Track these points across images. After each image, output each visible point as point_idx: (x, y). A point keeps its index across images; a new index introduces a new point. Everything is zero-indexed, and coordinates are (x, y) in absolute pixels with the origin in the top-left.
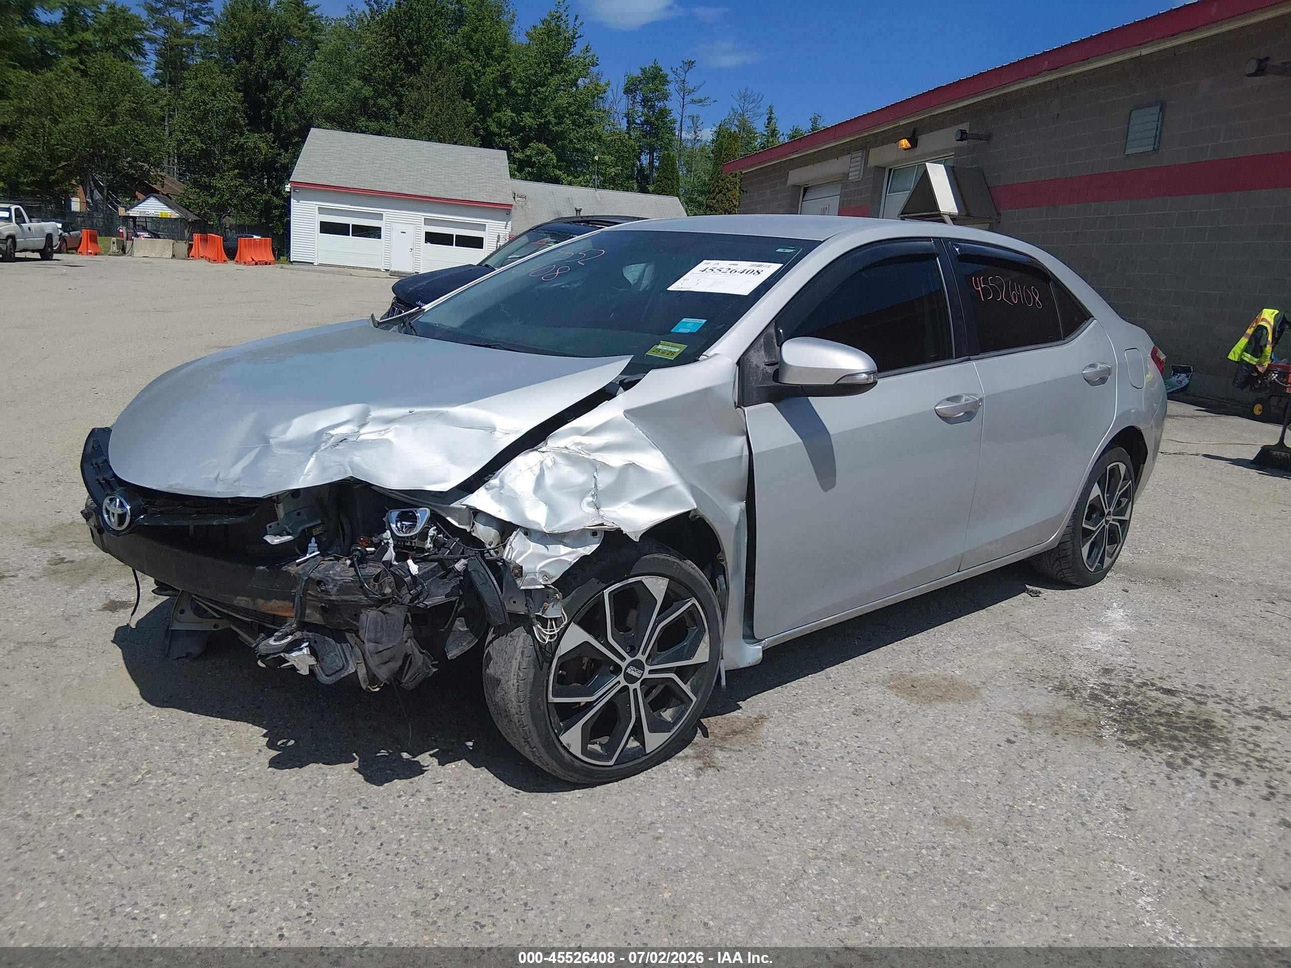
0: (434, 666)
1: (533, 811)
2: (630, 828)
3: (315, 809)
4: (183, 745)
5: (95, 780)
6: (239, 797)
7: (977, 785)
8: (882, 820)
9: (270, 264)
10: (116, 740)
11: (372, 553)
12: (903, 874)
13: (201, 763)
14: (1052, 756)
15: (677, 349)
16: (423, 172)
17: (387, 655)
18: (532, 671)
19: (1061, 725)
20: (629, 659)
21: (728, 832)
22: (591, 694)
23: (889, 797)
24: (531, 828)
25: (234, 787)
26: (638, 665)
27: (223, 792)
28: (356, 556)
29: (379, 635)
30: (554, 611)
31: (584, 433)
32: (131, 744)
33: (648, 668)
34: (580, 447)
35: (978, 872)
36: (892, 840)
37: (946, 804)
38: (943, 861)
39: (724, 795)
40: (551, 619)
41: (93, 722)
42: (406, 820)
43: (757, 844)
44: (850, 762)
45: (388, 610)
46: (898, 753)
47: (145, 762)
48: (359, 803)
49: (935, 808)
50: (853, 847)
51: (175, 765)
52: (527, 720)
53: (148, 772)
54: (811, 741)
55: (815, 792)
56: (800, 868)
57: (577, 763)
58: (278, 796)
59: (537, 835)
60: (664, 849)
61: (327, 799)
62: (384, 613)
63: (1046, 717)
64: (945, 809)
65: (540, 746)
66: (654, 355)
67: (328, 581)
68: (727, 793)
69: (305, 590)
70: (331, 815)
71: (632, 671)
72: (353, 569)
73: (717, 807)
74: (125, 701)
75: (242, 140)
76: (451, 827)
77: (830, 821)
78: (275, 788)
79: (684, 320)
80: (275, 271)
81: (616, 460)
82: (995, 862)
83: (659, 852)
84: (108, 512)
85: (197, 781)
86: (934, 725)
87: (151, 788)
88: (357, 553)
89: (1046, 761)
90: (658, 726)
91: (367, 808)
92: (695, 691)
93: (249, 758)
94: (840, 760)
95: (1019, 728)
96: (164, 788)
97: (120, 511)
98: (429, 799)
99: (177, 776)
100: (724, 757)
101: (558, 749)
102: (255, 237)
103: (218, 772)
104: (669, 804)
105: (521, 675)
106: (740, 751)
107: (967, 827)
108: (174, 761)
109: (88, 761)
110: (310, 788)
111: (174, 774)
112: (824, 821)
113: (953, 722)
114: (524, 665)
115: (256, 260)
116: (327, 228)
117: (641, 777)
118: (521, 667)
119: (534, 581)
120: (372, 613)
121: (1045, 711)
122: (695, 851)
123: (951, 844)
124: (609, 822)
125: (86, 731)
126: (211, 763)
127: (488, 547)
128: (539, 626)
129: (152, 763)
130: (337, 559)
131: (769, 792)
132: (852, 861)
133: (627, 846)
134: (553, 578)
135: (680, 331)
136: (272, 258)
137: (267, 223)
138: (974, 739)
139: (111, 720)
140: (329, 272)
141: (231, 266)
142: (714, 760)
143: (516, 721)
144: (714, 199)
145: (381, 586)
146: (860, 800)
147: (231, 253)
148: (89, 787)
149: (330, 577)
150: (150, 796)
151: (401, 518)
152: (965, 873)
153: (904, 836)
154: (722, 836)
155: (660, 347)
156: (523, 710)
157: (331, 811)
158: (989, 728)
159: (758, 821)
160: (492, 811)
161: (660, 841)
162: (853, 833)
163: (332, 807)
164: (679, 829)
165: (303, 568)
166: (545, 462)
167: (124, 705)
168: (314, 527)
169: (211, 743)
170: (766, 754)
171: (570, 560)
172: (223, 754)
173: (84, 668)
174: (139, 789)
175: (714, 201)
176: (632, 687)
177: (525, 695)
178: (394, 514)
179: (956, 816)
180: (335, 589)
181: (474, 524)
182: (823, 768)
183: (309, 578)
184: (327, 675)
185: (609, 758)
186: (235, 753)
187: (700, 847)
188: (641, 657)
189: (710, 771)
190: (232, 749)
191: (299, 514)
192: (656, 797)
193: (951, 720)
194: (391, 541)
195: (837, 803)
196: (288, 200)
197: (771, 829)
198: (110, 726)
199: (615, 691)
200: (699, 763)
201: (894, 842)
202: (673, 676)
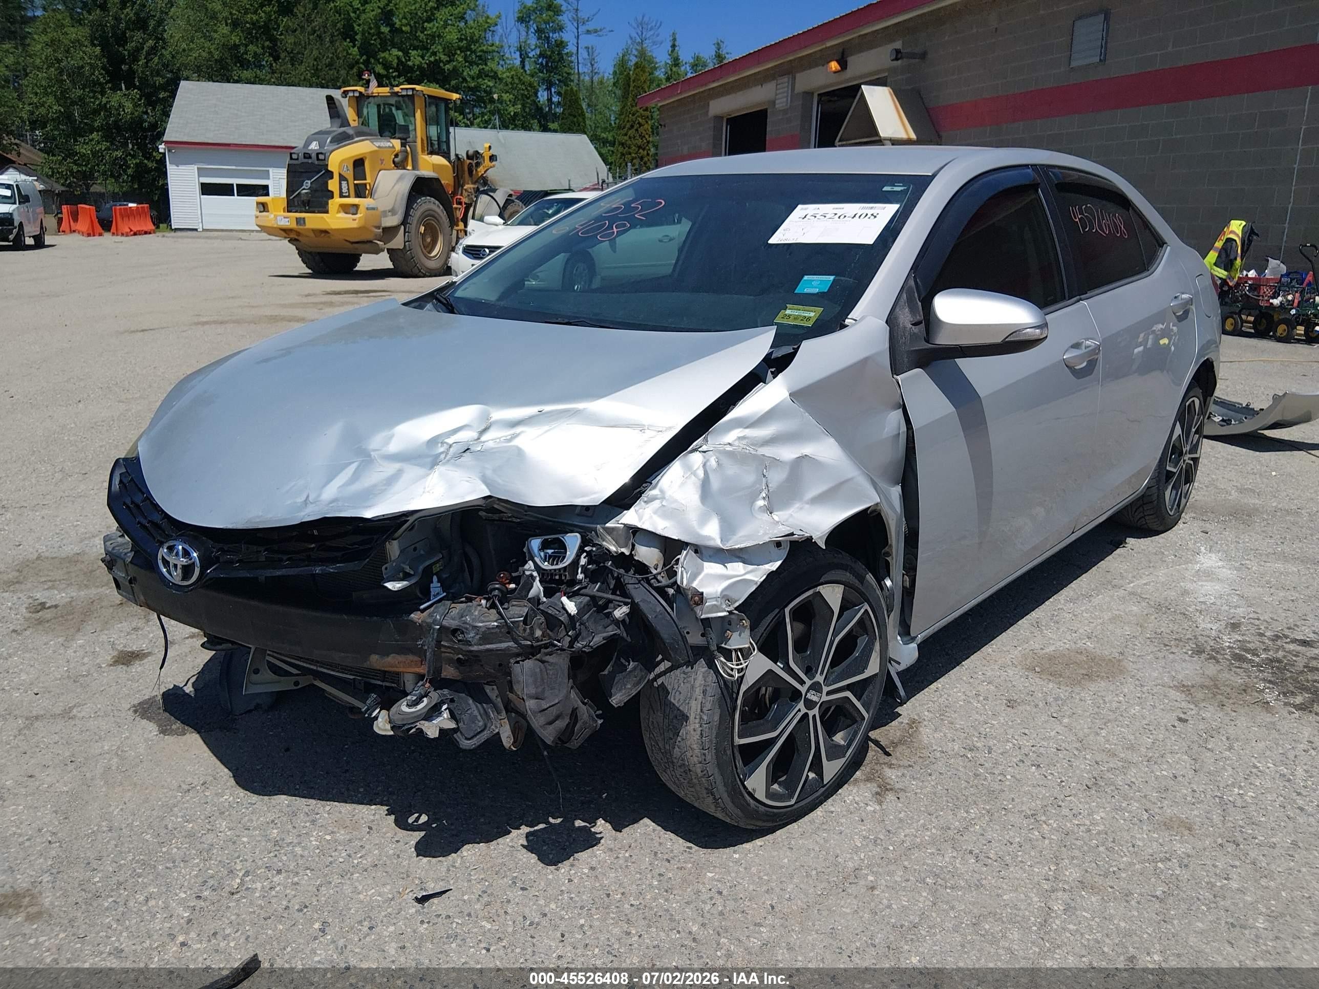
0: (598, 716)
1: (717, 870)
2: (835, 879)
3: (466, 897)
4: (275, 831)
5: (185, 892)
6: (369, 893)
7: (1176, 777)
8: (1099, 833)
9: (150, 233)
10: (191, 835)
11: (514, 590)
12: (1153, 896)
13: (306, 853)
14: (1231, 731)
15: (811, 314)
16: (308, 121)
17: (554, 711)
18: (717, 712)
19: (1222, 694)
20: (809, 682)
21: (945, 870)
22: (775, 729)
23: (1094, 804)
24: (725, 892)
25: (357, 880)
26: (816, 687)
27: (348, 889)
28: (496, 596)
29: (540, 690)
30: (739, 640)
31: (747, 424)
32: (210, 838)
33: (825, 689)
34: (745, 442)
35: (1226, 882)
36: (1122, 857)
37: (1154, 803)
38: (1185, 875)
39: (920, 823)
40: (736, 650)
41: (155, 813)
42: (577, 899)
43: (984, 882)
44: (1033, 765)
45: (547, 658)
46: (1077, 749)
47: (238, 861)
48: (514, 883)
49: (1146, 811)
50: (1087, 871)
51: (275, 860)
52: (712, 769)
53: (247, 873)
54: (979, 745)
55: (1014, 808)
56: (1043, 905)
57: (762, 808)
58: (414, 886)
59: (735, 900)
60: (885, 902)
61: (474, 882)
62: (543, 662)
63: (1203, 687)
64: (1156, 810)
65: (725, 796)
66: (785, 322)
67: (467, 629)
68: (922, 821)
69: (438, 642)
70: (488, 904)
71: (812, 696)
72: (493, 611)
73: (918, 840)
74: (184, 782)
75: (104, 100)
76: (633, 902)
77: (1047, 842)
78: (408, 876)
79: (806, 277)
80: (156, 242)
81: (788, 453)
82: (1236, 867)
83: (881, 906)
84: (166, 563)
85: (310, 879)
86: (1096, 709)
87: (257, 895)
88: (496, 592)
89: (1228, 739)
90: (835, 752)
91: (526, 889)
92: (866, 706)
93: (361, 839)
94: (1021, 764)
95: (1183, 703)
96: (273, 893)
97: (184, 561)
98: (592, 869)
99: (284, 875)
100: (897, 776)
101: (743, 797)
102: (131, 205)
103: (331, 863)
104: (864, 843)
105: (705, 718)
106: (910, 766)
107: (1190, 829)
108: (272, 854)
109: (167, 868)
110: (448, 870)
111: (279, 872)
112: (1040, 842)
113: (1114, 705)
114: (708, 706)
115: (135, 229)
116: (208, 189)
117: (819, 812)
118: (705, 709)
119: (716, 608)
120: (529, 664)
121: (1199, 680)
122: (921, 899)
123: (1183, 852)
124: (808, 875)
125: (150, 826)
126: (317, 851)
127: (655, 572)
128: (722, 659)
129: (246, 860)
130: (470, 600)
131: (965, 815)
132: (1093, 889)
133: (842, 903)
134: (736, 601)
135: (806, 291)
136: (151, 227)
137: (140, 188)
138: (1145, 722)
139: (176, 809)
140: (216, 238)
141: (108, 239)
142: (888, 781)
143: (699, 771)
144: (626, 135)
145: (532, 629)
146: (1065, 811)
147: (106, 225)
148: (182, 902)
149: (470, 625)
150: (261, 905)
151: (544, 546)
152: (1214, 885)
153: (1131, 849)
154: (942, 876)
155: (788, 312)
156: (709, 758)
157: (486, 898)
158: (1154, 707)
159: (971, 852)
160: (670, 875)
161: (876, 892)
162: (1077, 853)
163: (485, 892)
164: (891, 874)
165: (430, 615)
166: (708, 464)
167: (185, 787)
168: (434, 563)
169: (308, 824)
170: (940, 766)
171: (756, 579)
172: (328, 837)
173: (119, 743)
174: (244, 898)
175: (626, 138)
176: (811, 714)
177: (711, 741)
178: (535, 543)
179: (1171, 818)
180: (478, 637)
181: (633, 546)
182: (1009, 777)
183: (442, 627)
184: (467, 739)
185: (791, 796)
186: (342, 835)
187: (925, 894)
188: (819, 678)
189: (890, 796)
190: (336, 830)
191: (415, 549)
192: (846, 835)
193: (1110, 702)
194: (535, 574)
195: (1044, 818)
196: (162, 163)
197: (990, 861)
198: (177, 817)
199: (795, 722)
200: (873, 787)
201: (1125, 859)
202: (848, 694)
